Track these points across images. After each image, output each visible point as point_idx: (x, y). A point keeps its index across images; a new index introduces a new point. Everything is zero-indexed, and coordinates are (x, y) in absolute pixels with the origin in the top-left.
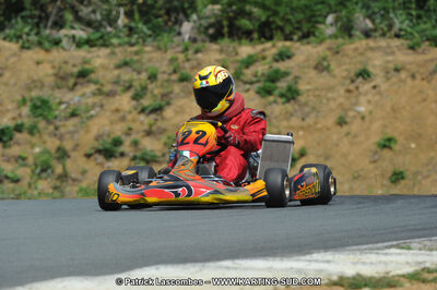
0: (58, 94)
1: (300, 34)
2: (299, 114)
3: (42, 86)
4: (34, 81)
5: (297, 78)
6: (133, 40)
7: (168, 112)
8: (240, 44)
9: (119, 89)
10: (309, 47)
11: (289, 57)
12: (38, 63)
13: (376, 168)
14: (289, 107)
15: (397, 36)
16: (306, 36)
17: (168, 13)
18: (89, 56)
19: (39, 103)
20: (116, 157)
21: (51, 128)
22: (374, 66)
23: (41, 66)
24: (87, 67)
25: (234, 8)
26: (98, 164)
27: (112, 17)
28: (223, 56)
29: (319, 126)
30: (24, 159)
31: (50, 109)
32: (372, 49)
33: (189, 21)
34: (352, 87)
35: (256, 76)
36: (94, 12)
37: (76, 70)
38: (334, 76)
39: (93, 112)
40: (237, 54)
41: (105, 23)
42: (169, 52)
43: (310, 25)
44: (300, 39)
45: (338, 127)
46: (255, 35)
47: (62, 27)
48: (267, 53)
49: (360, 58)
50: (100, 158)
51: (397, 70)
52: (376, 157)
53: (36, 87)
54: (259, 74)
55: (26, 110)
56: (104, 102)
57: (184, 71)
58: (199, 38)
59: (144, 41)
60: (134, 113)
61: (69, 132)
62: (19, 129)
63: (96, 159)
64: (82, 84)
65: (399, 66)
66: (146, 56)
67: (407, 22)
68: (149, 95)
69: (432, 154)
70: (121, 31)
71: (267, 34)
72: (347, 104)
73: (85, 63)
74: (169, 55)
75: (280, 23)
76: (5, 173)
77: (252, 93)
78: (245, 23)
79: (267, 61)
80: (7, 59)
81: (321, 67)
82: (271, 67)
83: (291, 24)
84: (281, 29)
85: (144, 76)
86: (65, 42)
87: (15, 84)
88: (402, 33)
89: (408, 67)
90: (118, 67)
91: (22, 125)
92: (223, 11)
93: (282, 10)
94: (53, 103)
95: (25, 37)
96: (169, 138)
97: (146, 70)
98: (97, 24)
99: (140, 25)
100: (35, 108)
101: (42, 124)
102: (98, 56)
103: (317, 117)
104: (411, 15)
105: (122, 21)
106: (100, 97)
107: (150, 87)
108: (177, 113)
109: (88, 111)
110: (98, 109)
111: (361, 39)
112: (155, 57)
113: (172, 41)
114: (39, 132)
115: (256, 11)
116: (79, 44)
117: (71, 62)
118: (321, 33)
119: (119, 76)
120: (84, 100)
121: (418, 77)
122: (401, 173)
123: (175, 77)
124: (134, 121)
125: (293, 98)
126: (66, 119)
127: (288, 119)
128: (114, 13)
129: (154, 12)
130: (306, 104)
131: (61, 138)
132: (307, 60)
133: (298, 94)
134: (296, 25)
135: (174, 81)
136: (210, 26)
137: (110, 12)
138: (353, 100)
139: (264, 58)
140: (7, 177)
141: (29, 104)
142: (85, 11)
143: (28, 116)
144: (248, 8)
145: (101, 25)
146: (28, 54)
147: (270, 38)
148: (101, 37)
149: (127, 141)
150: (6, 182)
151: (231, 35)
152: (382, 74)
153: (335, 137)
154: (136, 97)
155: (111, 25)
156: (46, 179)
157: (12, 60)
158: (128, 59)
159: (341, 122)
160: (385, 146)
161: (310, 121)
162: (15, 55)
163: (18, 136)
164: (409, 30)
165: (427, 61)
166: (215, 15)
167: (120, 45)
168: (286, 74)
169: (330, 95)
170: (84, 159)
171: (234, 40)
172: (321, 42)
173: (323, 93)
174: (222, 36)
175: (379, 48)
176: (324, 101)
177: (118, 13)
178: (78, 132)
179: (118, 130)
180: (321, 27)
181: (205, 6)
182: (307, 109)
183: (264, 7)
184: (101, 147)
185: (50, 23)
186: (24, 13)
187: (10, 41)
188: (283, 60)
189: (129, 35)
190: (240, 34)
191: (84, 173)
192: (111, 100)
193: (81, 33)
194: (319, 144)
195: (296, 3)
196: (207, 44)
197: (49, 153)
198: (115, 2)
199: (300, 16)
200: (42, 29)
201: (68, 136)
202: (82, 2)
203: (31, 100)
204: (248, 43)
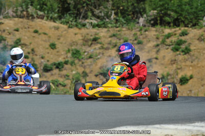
0: (84, 48)
1: (191, 24)
2: (190, 59)
3: (77, 44)
4: (73, 42)
5: (190, 44)
6: (118, 25)
8: (165, 28)
9: (111, 46)
10: (195, 30)
11: (186, 34)
12: (76, 34)
14: (186, 56)
16: (194, 25)
17: (133, 13)
18: (98, 31)
19: (75, 52)
21: (80, 63)
23: (77, 36)
24: (97, 36)
25: (163, 12)
26: (100, 79)
27: (109, 15)
28: (157, 33)
29: (199, 65)
30: (68, 76)
31: (80, 54)
33: (142, 17)
35: (171, 42)
36: (101, 12)
37: (92, 38)
39: (99, 57)
40: (163, 33)
41: (105, 17)
42: (133, 31)
43: (196, 20)
44: (192, 27)
46: (172, 24)
47: (86, 19)
48: (177, 32)
50: (102, 77)
53: (74, 45)
54: (173, 41)
55: (69, 55)
56: (104, 52)
57: (140, 40)
58: (147, 25)
59: (123, 26)
60: (117, 57)
61: (88, 65)
62: (66, 63)
63: (100, 77)
64: (95, 44)
66: (122, 32)
70: (112, 21)
71: (177, 24)
73: (96, 34)
74: (133, 32)
75: (183, 19)
76: (59, 82)
77: (169, 50)
78: (167, 19)
79: (176, 36)
80: (62, 32)
81: (200, 39)
82: (178, 39)
83: (188, 20)
84: (183, 22)
85: (122, 41)
86: (87, 26)
87: (65, 43)
90: (111, 37)
91: (68, 61)
92: (158, 13)
93: (184, 14)
94: (82, 52)
95: (70, 22)
97: (123, 39)
98: (102, 18)
99: (121, 19)
100: (74, 54)
101: (76, 61)
102: (102, 32)
103: (198, 61)
105: (113, 16)
106: (102, 50)
109: (97, 56)
110: (101, 55)
112: (127, 33)
113: (135, 26)
114: (75, 64)
115: (172, 14)
116: (94, 26)
117: (90, 34)
118: (201, 24)
119: (111, 41)
120: (95, 51)
123: (135, 42)
125: (188, 53)
126: (87, 59)
127: (185, 62)
128: (110, 13)
129: (127, 13)
130: (193, 55)
131: (85, 67)
132: (195, 36)
133: (190, 51)
134: (190, 20)
135: (135, 44)
136: (152, 20)
137: (108, 12)
139: (175, 34)
140: (60, 84)
141: (71, 52)
142: (97, 12)
143: (71, 58)
144: (169, 12)
145: (104, 18)
146: (71, 30)
147: (178, 26)
148: (104, 23)
150: (60, 86)
151: (161, 24)
155: (108, 18)
157: (65, 32)
158: (115, 33)
161: (195, 63)
163: (66, 66)
166: (154, 15)
167: (112, 27)
168: (185, 42)
170: (95, 77)
171: (162, 26)
172: (201, 28)
173: (201, 51)
174: (157, 24)
176: (202, 54)
177: (112, 13)
178: (92, 65)
180: (201, 21)
181: (150, 11)
182: (194, 58)
183: (176, 12)
184: (102, 72)
185: (81, 17)
186: (69, 12)
187: (64, 24)
188: (184, 36)
189: (116, 23)
190: (165, 23)
192: (107, 51)
193: (95, 22)
194: (198, 73)
195: (190, 11)
196: (150, 28)
197: (79, 74)
198: (110, 8)
199: (192, 16)
200: (78, 19)
201: (88, 67)
202: (95, 8)
203: (72, 50)
204: (168, 27)
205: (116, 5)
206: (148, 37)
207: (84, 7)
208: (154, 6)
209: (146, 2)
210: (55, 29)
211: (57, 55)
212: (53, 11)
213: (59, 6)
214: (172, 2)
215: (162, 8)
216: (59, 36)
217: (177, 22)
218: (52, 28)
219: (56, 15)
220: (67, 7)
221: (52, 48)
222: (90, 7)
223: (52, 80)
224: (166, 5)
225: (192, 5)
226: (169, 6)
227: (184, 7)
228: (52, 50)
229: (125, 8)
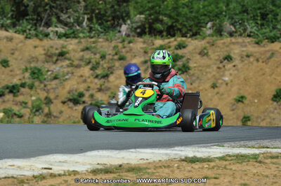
0: (47, 65)
1: (191, 33)
2: (189, 81)
3: (38, 61)
4: (33, 58)
5: (189, 59)
6: (92, 35)
7: (112, 78)
8: (156, 38)
9: (83, 63)
10: (196, 41)
11: (184, 47)
12: (35, 47)
13: (234, 114)
14: (184, 76)
15: (249, 36)
16: (194, 35)
17: (114, 19)
18: (66, 43)
19: (36, 71)
20: (80, 104)
21: (42, 86)
22: (234, 53)
23: (37, 49)
24: (64, 50)
26: (69, 108)
27: (80, 21)
28: (145, 46)
29: (201, 88)
30: (26, 103)
31: (42, 74)
32: (234, 43)
33: (125, 24)
34: (221, 65)
36: (69, 17)
37: (57, 52)
38: (211, 59)
39: (67, 77)
40: (153, 44)
41: (75, 24)
42: (113, 42)
43: (197, 28)
44: (191, 36)
45: (212, 89)
46: (165, 34)
47: (50, 26)
48: (171, 44)
49: (226, 49)
50: (71, 104)
51: (248, 56)
52: (234, 107)
53: (33, 61)
55: (27, 75)
56: (74, 71)
57: (122, 54)
58: (131, 34)
59: (99, 35)
60: (92, 78)
61: (53, 89)
62: (23, 85)
63: (68, 105)
64: (61, 60)
65: (249, 54)
66: (99, 44)
67: (255, 28)
68: (100, 67)
69: (267, 106)
70: (85, 29)
71: (172, 33)
72: (217, 75)
73: (63, 47)
74: (113, 44)
75: (180, 27)
76: (14, 112)
78: (159, 26)
79: (171, 49)
80: (17, 44)
81: (203, 53)
82: (173, 53)
83: (186, 27)
84: (180, 30)
85: (98, 56)
86: (51, 35)
87: (21, 59)
88: (252, 34)
89: (255, 54)
90: (83, 50)
91: (25, 83)
92: (146, 19)
93: (181, 19)
94: (44, 71)
95: (28, 31)
96: (112, 93)
97: (99, 53)
98: (71, 25)
99: (97, 26)
100: (33, 73)
101: (37, 84)
102: (71, 44)
103: (199, 83)
104: (258, 24)
105: (86, 23)
106: (72, 68)
107: (101, 63)
108: (117, 78)
109: (64, 76)
110: (70, 75)
111: (227, 37)
112: (105, 45)
113: (115, 36)
114: (35, 88)
115: (165, 19)
116: (60, 36)
117: (55, 47)
118: (204, 33)
119: (83, 56)
120: (62, 70)
121: (261, 61)
122: (248, 117)
123: (116, 57)
124: (91, 82)
125: (186, 71)
126: (51, 80)
128: (81, 18)
129: (105, 18)
130: (193, 75)
131: (48, 92)
132: (195, 49)
133: (189, 69)
134: (189, 28)
135: (115, 60)
136: (138, 27)
137: (79, 17)
138: (222, 73)
139: (169, 47)
140: (15, 114)
141: (29, 71)
142: (64, 17)
143: (29, 78)
144: (161, 17)
145: (73, 25)
146: (29, 42)
147: (173, 36)
148: (73, 32)
149: (87, 95)
150: (15, 117)
151: (150, 33)
152: (239, 58)
153: (210, 95)
154: (93, 69)
155: (79, 26)
156: (38, 116)
157: (20, 45)
158: (88, 46)
159: (214, 86)
160: (239, 101)
161: (195, 85)
162: (21, 42)
163: (22, 90)
164: (256, 32)
165: (266, 51)
166: (141, 21)
167: (84, 37)
168: (182, 57)
169: (208, 70)
170: (61, 104)
171: (152, 36)
172: (204, 38)
173: (204, 69)
174: (145, 33)
175: (238, 43)
176: (204, 73)
177: (84, 18)
178: (57, 88)
179: (82, 88)
180: (204, 29)
181: (136, 16)
182: (194, 78)
183: (170, 17)
184: (71, 98)
185: (43, 24)
186: (28, 17)
187: (19, 33)
188: (180, 49)
189: (90, 32)
190: (155, 32)
191: (61, 112)
192: (78, 70)
193: (61, 30)
195: (189, 15)
196: (136, 38)
197: (41, 100)
198: (82, 12)
199: (192, 23)
200: (38, 27)
201: (52, 91)
202: (62, 12)
203: (31, 69)
204: (160, 38)
205: (89, 7)
206: (134, 51)
207: (46, 10)
208: (141, 10)
209: (130, 3)
210: (8, 41)
211: (11, 75)
212: (5, 17)
213: (13, 9)
214: (165, 3)
215: (152, 11)
216: (13, 50)
217: (171, 30)
218: (4, 39)
219: (9, 21)
220: (24, 11)
221: (3, 66)
222: (55, 10)
223: (4, 109)
224: (157, 8)
225: (192, 8)
226: (161, 9)
227: (181, 9)
228: (3, 68)
229: (102, 12)
